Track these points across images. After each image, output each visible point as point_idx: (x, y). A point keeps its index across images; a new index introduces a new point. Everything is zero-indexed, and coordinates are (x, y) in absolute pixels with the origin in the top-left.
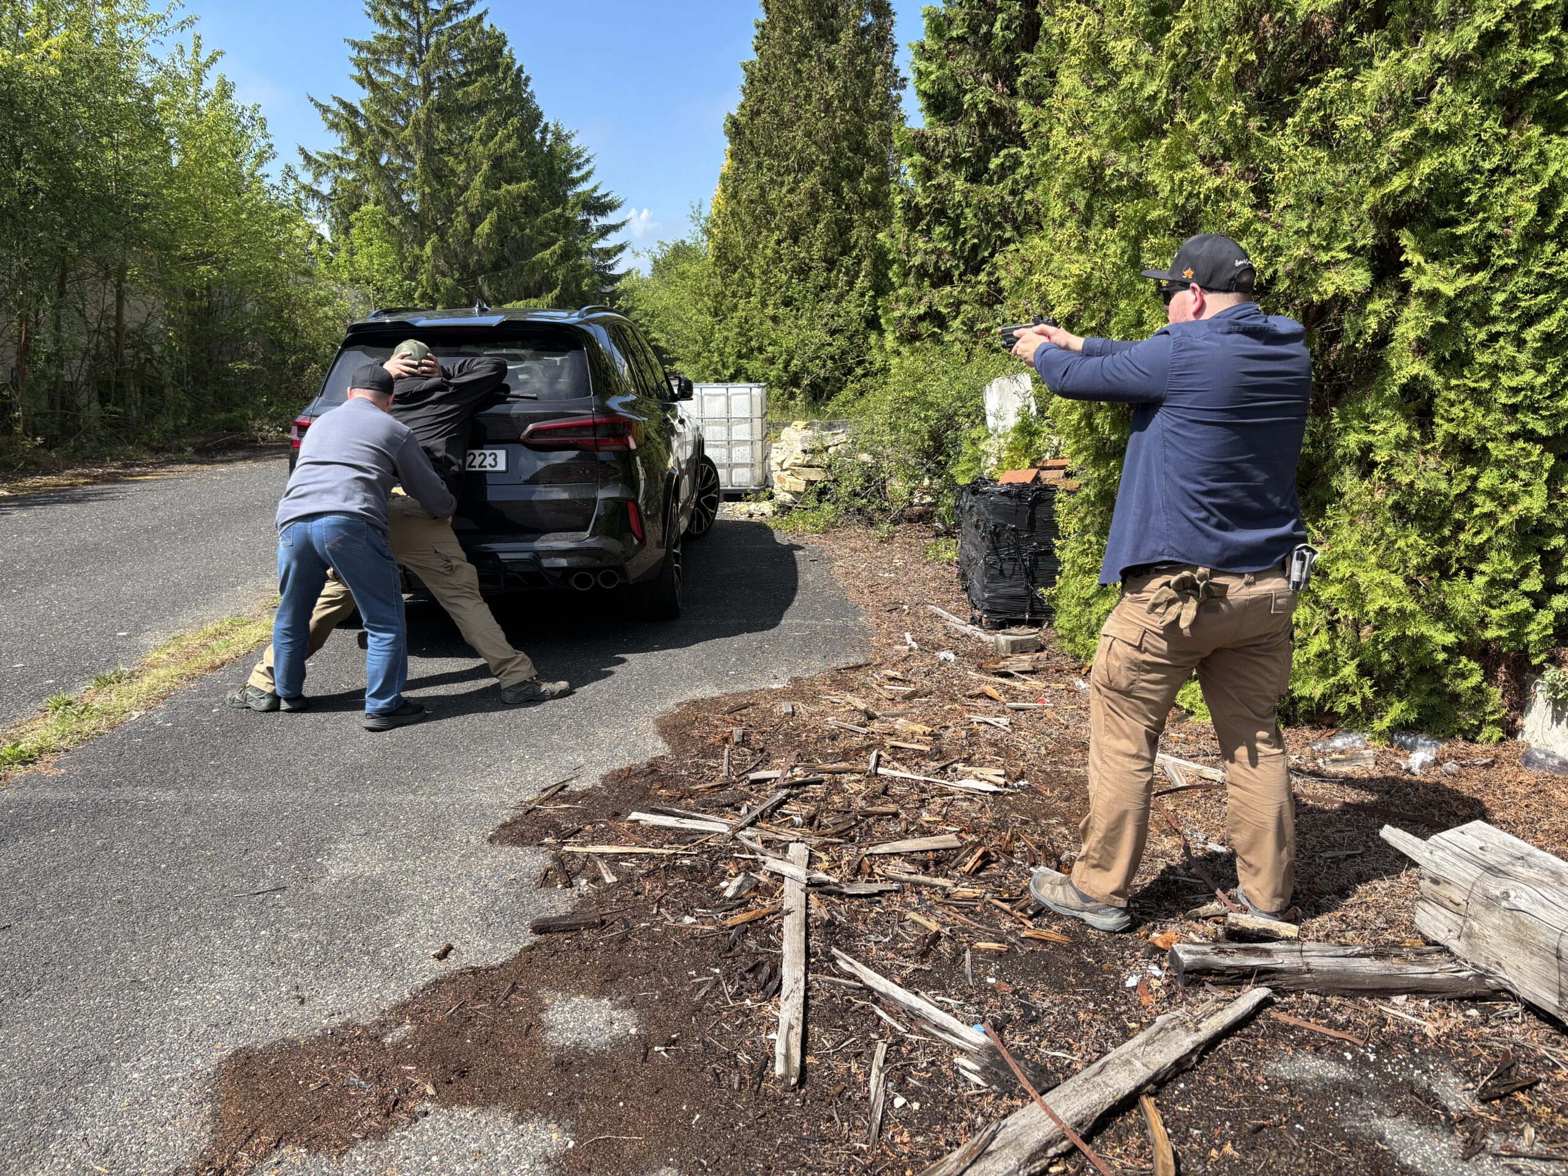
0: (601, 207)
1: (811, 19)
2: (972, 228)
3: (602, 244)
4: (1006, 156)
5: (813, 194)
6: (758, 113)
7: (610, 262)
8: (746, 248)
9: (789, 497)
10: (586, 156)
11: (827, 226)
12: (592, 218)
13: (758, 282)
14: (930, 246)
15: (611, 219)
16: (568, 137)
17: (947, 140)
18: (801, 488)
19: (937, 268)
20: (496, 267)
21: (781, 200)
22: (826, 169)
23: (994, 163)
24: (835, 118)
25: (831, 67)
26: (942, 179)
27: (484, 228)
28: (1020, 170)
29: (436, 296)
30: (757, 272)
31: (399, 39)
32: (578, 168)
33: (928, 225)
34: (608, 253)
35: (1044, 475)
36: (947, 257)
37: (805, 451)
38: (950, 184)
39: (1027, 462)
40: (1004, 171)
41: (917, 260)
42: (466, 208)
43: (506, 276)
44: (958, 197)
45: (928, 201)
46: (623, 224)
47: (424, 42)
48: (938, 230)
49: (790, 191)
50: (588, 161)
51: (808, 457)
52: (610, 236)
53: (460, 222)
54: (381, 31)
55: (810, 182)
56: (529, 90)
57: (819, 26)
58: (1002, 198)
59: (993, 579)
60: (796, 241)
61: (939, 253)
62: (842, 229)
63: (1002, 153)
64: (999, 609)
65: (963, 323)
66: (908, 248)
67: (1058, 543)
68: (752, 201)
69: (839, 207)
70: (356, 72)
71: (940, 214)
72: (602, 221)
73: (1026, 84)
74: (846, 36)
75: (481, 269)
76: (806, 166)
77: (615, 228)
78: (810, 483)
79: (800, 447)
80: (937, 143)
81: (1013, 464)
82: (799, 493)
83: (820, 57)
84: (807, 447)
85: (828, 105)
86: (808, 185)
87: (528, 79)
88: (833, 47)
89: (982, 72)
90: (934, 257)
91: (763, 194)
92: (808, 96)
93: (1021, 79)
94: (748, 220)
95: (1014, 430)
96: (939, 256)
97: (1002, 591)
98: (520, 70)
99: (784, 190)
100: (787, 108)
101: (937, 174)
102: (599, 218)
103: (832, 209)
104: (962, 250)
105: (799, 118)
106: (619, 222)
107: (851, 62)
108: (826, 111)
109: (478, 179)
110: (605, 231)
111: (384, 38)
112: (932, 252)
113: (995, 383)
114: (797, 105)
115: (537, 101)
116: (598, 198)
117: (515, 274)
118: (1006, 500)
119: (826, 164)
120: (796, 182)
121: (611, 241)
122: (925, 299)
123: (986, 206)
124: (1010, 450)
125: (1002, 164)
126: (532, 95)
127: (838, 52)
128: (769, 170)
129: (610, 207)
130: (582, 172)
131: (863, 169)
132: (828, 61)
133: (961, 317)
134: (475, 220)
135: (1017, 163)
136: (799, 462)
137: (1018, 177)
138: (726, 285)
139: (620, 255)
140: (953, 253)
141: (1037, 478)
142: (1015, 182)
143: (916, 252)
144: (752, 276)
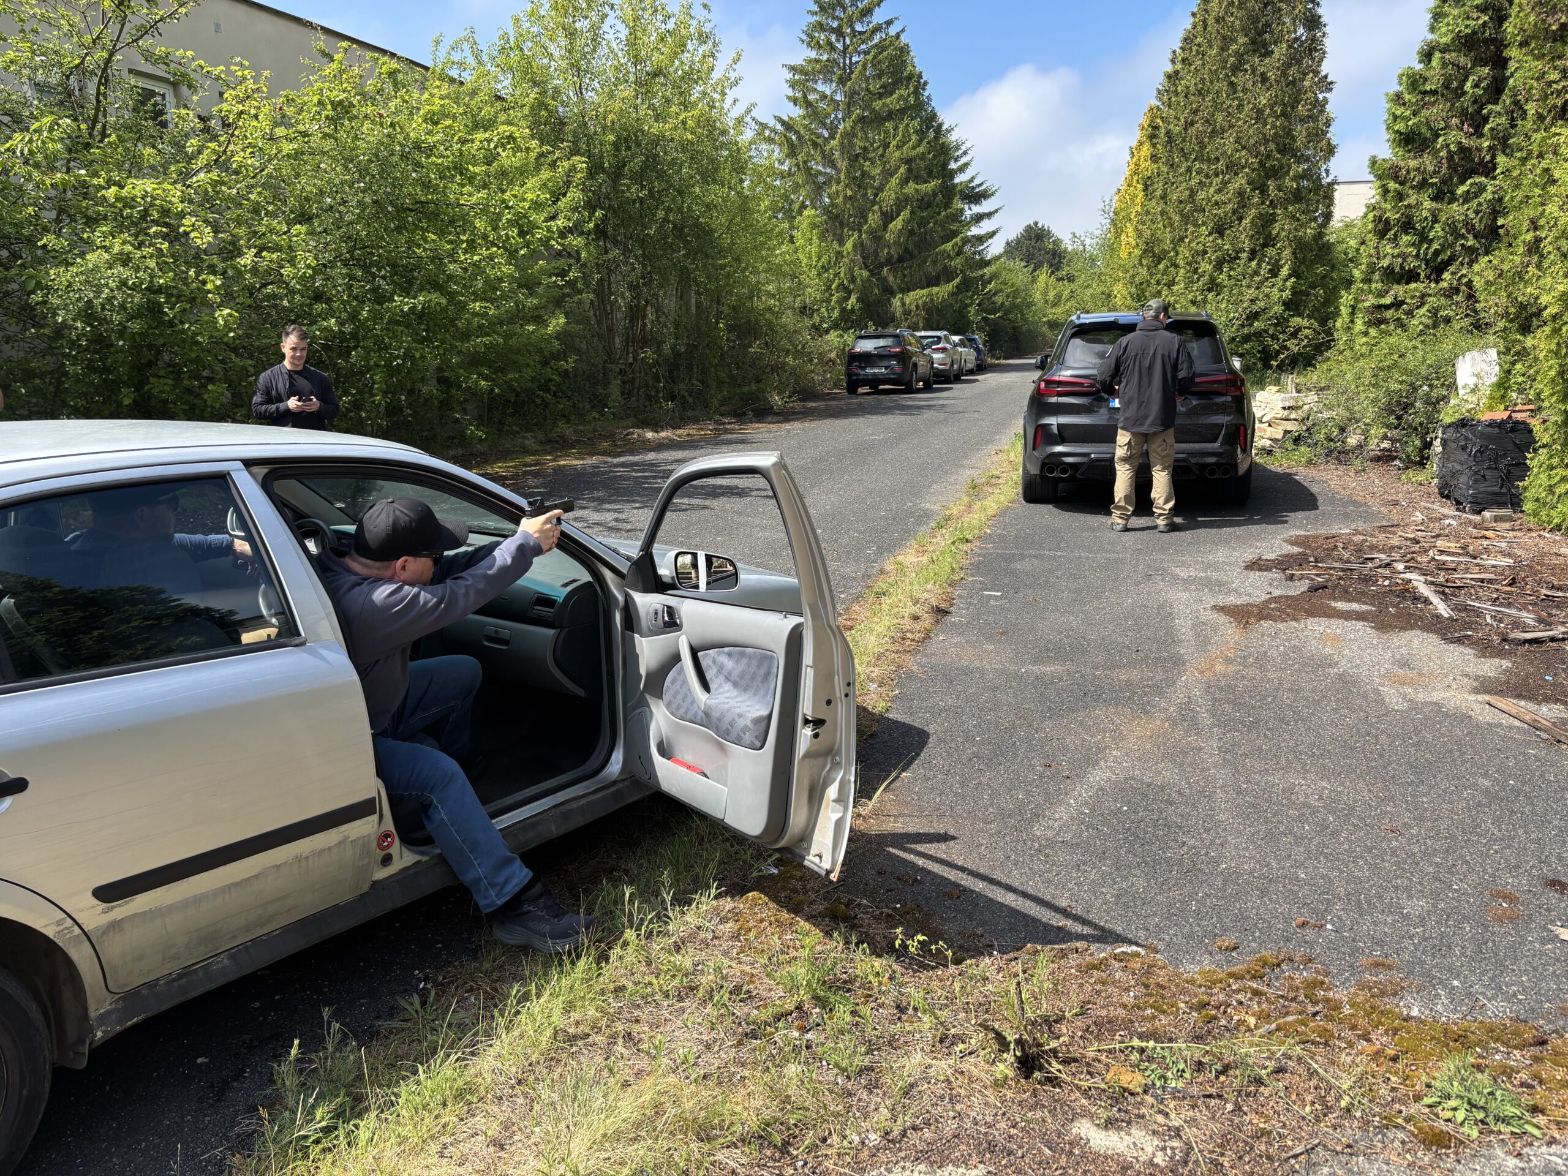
0: (975, 196)
1: (1246, 36)
2: (1439, 238)
3: (975, 231)
4: (1471, 185)
5: (1240, 193)
6: (1192, 124)
7: (981, 248)
8: (1172, 242)
9: (1268, 443)
10: (964, 148)
11: (1252, 222)
12: (966, 206)
13: (1182, 271)
14: (1397, 251)
15: (985, 207)
16: (948, 131)
17: (1418, 169)
18: (1280, 436)
19: (1402, 267)
20: (901, 259)
21: (1209, 200)
22: (1254, 170)
23: (1461, 190)
24: (1265, 124)
25: (1264, 79)
26: (1412, 200)
27: (897, 224)
28: (1484, 195)
29: (852, 286)
30: (1181, 263)
31: (828, 60)
32: (956, 160)
33: (1395, 235)
34: (980, 239)
35: (1514, 415)
36: (1411, 259)
37: (1284, 408)
38: (1419, 204)
39: (1502, 407)
40: (1467, 198)
41: (1385, 263)
42: (881, 208)
43: (911, 267)
44: (1425, 214)
45: (1397, 216)
46: (996, 211)
47: (847, 62)
48: (1405, 238)
49: (1219, 191)
50: (965, 153)
51: (1286, 413)
52: (982, 224)
53: (874, 218)
54: (813, 54)
55: (1240, 182)
56: (926, 94)
57: (1253, 42)
58: (1467, 215)
59: (1476, 481)
60: (1221, 234)
61: (1404, 256)
62: (1266, 221)
63: (1468, 182)
64: (1479, 501)
65: (1428, 311)
66: (1378, 253)
67: (1529, 456)
68: (1181, 202)
69: (1263, 203)
70: (790, 92)
71: (1407, 225)
72: (976, 209)
73: (1492, 129)
74: (1280, 51)
75: (889, 261)
76: (1233, 168)
77: (989, 215)
78: (1286, 432)
79: (1281, 405)
80: (1408, 172)
81: (1491, 408)
82: (1277, 440)
83: (1254, 71)
84: (1287, 404)
85: (1260, 112)
86: (1237, 186)
87: (926, 83)
88: (1267, 60)
89: (1452, 117)
90: (1400, 260)
91: (1193, 193)
92: (1240, 107)
93: (1488, 127)
94: (1177, 218)
95: (1492, 385)
96: (1404, 260)
97: (1482, 489)
98: (920, 76)
99: (1212, 191)
100: (1220, 117)
101: (1408, 196)
102: (973, 206)
103: (1257, 207)
104: (1426, 254)
105: (1231, 126)
106: (992, 210)
107: (1284, 74)
108: (1257, 119)
109: (894, 181)
110: (979, 218)
111: (817, 61)
112: (1398, 255)
113: (1468, 356)
114: (1229, 114)
115: (933, 104)
116: (973, 188)
117: (919, 265)
118: (1489, 430)
119: (1256, 166)
120: (1225, 183)
121: (985, 227)
122: (1392, 292)
123: (1453, 223)
124: (1490, 398)
125: (1468, 191)
126: (929, 98)
127: (1270, 66)
128: (1198, 173)
129: (985, 195)
130: (959, 164)
131: (1290, 168)
132: (1262, 74)
133: (1426, 307)
134: (888, 218)
135: (1482, 189)
136: (1279, 416)
137: (1482, 200)
138: (1151, 275)
139: (990, 241)
140: (1417, 256)
141: (1510, 417)
142: (1480, 204)
143: (1385, 257)
144: (1176, 266)
